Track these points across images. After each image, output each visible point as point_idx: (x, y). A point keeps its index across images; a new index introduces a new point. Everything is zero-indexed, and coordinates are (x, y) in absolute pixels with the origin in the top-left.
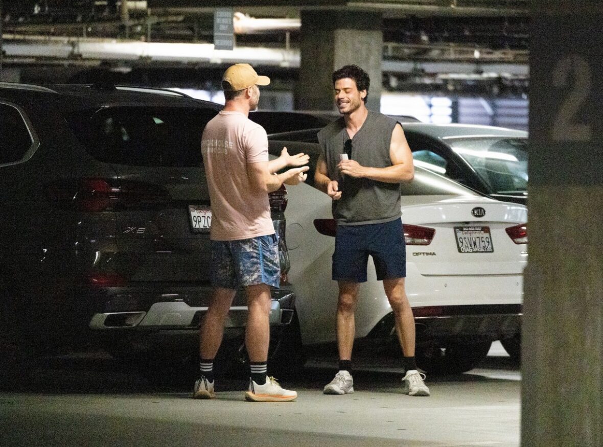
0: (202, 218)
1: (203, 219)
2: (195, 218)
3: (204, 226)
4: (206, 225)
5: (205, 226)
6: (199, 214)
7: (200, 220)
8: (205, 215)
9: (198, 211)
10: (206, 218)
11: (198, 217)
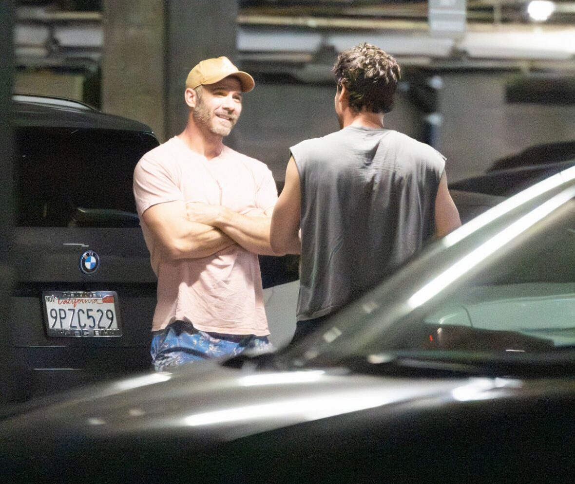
0: (67, 311)
1: (70, 314)
2: (54, 313)
3: (71, 326)
4: (75, 323)
5: (73, 325)
6: (63, 306)
7: (63, 316)
8: (74, 306)
9: (61, 301)
10: (76, 311)
11: (60, 310)
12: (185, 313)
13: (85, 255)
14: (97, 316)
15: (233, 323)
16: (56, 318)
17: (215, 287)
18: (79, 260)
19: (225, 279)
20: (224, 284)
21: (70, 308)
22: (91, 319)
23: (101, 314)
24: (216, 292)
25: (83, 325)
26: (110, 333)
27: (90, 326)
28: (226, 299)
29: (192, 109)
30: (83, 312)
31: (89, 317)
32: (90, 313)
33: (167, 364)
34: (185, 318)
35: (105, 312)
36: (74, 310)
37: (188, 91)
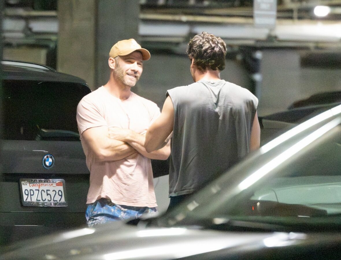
0: (34, 191)
1: (36, 193)
2: (26, 192)
4: (40, 198)
5: (38, 199)
6: (31, 188)
8: (39, 188)
9: (31, 185)
10: (40, 191)
11: (30, 190)
12: (107, 193)
13: (45, 157)
14: (52, 194)
15: (135, 200)
16: (28, 195)
17: (124, 178)
18: (42, 160)
19: (131, 173)
20: (130, 176)
21: (36, 189)
22: (49, 196)
23: (55, 193)
24: (125, 181)
25: (44, 199)
26: (60, 204)
27: (48, 200)
28: (131, 185)
29: (113, 70)
30: (44, 191)
31: (48, 194)
32: (49, 192)
33: (96, 224)
34: (107, 196)
35: (57, 192)
36: (39, 190)
37: (110, 59)
